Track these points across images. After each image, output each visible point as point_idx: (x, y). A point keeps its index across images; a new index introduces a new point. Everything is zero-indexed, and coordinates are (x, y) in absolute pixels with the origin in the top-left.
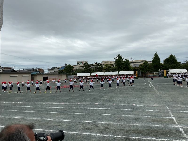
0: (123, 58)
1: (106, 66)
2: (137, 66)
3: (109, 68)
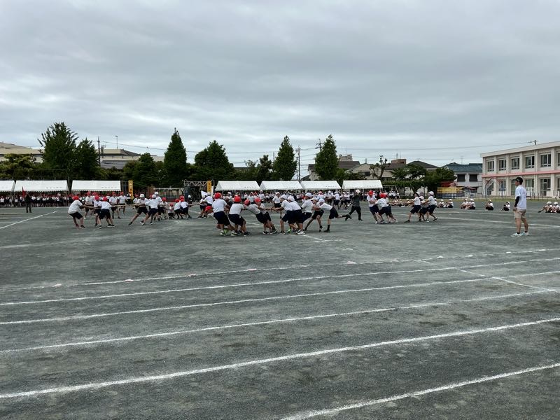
1: (12, 161)
3: (24, 167)
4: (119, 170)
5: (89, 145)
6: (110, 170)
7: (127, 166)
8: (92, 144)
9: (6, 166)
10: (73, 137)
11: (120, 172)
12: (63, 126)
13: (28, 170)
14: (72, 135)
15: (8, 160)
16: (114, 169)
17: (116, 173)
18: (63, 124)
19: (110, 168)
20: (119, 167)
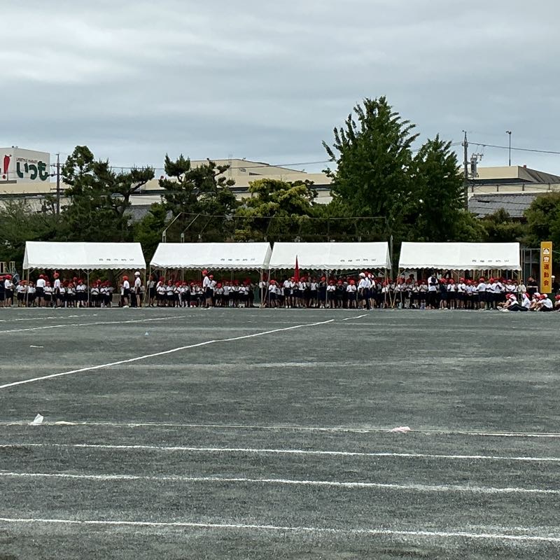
0: (412, 133)
1: (265, 198)
2: (513, 214)
3: (290, 212)
4: (515, 220)
5: (442, 154)
6: (492, 218)
7: (535, 207)
8: (451, 149)
9: (252, 210)
10: (405, 133)
11: (518, 224)
12: (383, 106)
13: (299, 218)
14: (402, 129)
15: (256, 195)
16: (502, 216)
17: (505, 226)
18: (382, 100)
19: (491, 213)
20: (515, 210)
